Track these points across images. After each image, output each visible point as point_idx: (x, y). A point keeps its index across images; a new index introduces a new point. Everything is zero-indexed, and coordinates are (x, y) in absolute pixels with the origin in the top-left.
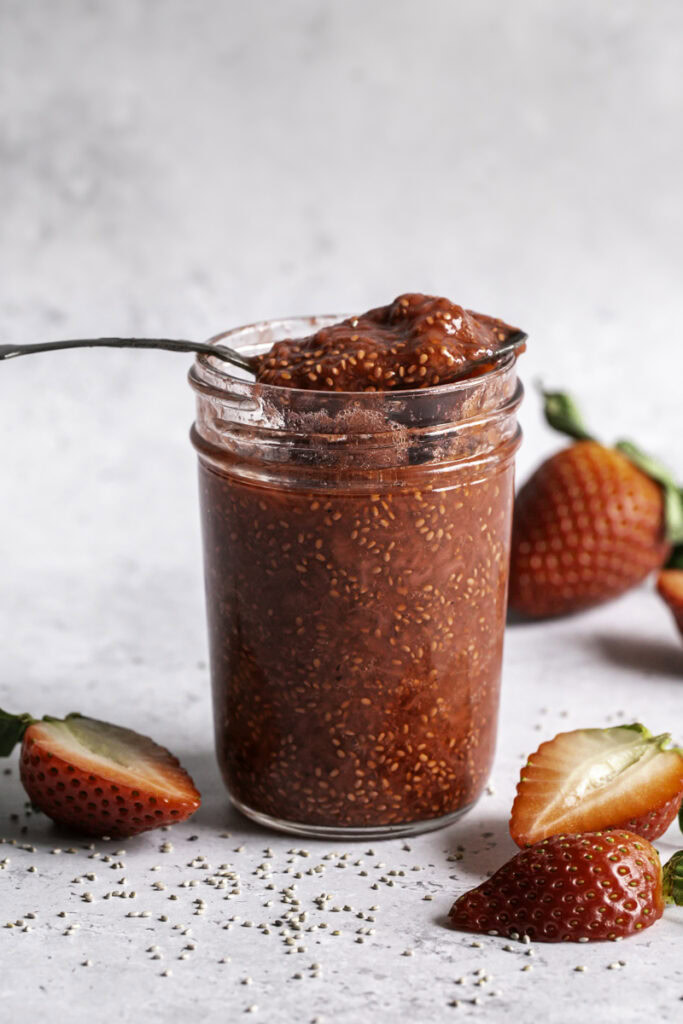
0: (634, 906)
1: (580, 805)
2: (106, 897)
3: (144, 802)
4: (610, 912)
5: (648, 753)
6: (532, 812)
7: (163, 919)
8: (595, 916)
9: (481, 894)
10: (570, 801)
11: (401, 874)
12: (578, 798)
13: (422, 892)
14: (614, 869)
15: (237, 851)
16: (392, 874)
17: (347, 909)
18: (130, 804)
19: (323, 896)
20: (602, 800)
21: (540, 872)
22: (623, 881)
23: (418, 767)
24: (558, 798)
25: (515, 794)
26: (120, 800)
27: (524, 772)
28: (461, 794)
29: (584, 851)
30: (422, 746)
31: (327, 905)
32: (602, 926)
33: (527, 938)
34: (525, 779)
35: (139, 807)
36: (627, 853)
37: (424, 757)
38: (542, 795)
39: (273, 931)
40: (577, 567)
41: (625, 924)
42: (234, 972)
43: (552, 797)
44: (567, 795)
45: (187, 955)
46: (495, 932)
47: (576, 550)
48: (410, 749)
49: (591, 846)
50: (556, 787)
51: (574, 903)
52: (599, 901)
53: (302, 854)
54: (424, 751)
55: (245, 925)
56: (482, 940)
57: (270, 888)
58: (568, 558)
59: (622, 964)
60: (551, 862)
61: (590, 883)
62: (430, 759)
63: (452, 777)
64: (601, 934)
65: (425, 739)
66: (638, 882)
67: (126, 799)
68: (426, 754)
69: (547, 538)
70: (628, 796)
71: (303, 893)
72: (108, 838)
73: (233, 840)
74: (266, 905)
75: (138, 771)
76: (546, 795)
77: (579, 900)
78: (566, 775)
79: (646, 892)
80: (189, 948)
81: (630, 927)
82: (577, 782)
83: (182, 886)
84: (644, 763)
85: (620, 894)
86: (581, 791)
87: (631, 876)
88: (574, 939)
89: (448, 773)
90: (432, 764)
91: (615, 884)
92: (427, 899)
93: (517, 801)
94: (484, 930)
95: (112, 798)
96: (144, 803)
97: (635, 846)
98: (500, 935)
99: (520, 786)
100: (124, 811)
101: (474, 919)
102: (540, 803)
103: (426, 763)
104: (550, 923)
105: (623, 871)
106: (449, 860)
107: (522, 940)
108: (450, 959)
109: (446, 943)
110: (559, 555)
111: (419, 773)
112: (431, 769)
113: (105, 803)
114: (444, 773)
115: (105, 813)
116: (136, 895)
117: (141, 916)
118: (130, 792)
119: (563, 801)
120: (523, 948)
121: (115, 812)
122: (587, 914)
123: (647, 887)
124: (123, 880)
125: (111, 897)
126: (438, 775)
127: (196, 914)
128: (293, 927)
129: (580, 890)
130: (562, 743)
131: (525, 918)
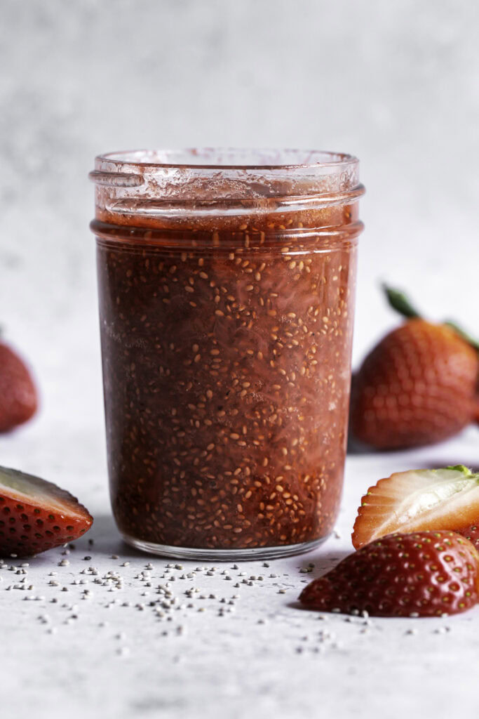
0: (458, 588)
1: (411, 522)
2: (8, 589)
3: (44, 518)
4: (436, 592)
5: (469, 485)
6: (371, 528)
7: (54, 601)
8: (423, 594)
9: (327, 580)
10: (403, 519)
11: (260, 579)
12: (410, 518)
13: (277, 589)
14: (441, 556)
15: (123, 566)
16: (252, 578)
17: (212, 597)
18: (32, 521)
19: (192, 589)
20: (430, 518)
21: (375, 560)
22: (447, 568)
23: (273, 496)
24: (393, 517)
25: (357, 514)
26: (25, 517)
27: (364, 499)
28: (307, 530)
29: (414, 542)
30: (280, 478)
31: (194, 595)
32: (430, 604)
33: (366, 614)
34: (365, 504)
35: (40, 523)
36: (452, 546)
37: (280, 488)
38: (379, 515)
39: (147, 610)
40: (411, 407)
41: (450, 602)
42: (109, 631)
43: (388, 517)
44: (400, 515)
45: (71, 621)
46: (338, 610)
47: (410, 393)
48: (268, 480)
49: (421, 539)
50: (391, 509)
51: (405, 584)
52: (426, 581)
53: (177, 568)
54: (281, 483)
55: (125, 605)
56: (326, 616)
57: (148, 585)
58: (404, 400)
59: (448, 629)
60: (387, 551)
61: (419, 566)
62: (286, 490)
63: (302, 512)
64: (429, 610)
65: (283, 471)
66: (460, 570)
67: (29, 516)
68: (282, 485)
69: (388, 383)
70: (452, 515)
71: (176, 589)
72: (15, 556)
73: (120, 560)
74: (143, 595)
75: (42, 499)
76: (383, 515)
77: (410, 580)
78: (400, 501)
79: (468, 578)
80: (74, 617)
81: (454, 605)
82: (410, 506)
83: (74, 584)
84: (466, 492)
85: (444, 577)
86: (413, 512)
87: (455, 564)
88: (406, 614)
89: (299, 508)
90: (287, 495)
91: (441, 568)
92: (281, 592)
93: (358, 520)
94: (328, 609)
95: (18, 516)
96: (44, 520)
97: (459, 542)
98: (343, 612)
99: (360, 510)
100: (27, 528)
101: (319, 598)
102: (378, 521)
103: (282, 493)
104: (386, 600)
105: (448, 559)
106: (301, 572)
107: (361, 615)
108: (298, 626)
109: (296, 617)
110: (397, 396)
111: (273, 502)
112: (285, 500)
113: (12, 520)
114: (296, 507)
115: (13, 530)
116: (33, 588)
117: (37, 599)
118: (33, 511)
119: (397, 518)
120: (361, 620)
121: (20, 528)
122: (417, 593)
123: (469, 575)
124: (24, 579)
125: (12, 590)
126: (291, 507)
127: (83, 599)
128: (165, 606)
129: (410, 572)
130: (396, 480)
131: (363, 596)
